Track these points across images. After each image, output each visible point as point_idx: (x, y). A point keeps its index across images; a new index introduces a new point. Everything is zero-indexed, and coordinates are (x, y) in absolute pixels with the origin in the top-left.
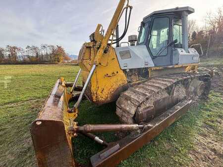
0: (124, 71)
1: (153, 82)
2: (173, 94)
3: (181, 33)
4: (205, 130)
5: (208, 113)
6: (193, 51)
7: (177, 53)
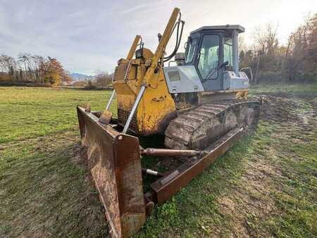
0: (173, 95)
1: (205, 109)
2: (225, 122)
3: (231, 54)
4: (255, 157)
5: (258, 142)
6: (243, 75)
7: (228, 77)
